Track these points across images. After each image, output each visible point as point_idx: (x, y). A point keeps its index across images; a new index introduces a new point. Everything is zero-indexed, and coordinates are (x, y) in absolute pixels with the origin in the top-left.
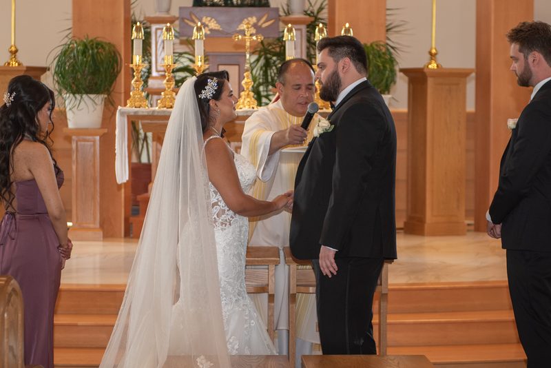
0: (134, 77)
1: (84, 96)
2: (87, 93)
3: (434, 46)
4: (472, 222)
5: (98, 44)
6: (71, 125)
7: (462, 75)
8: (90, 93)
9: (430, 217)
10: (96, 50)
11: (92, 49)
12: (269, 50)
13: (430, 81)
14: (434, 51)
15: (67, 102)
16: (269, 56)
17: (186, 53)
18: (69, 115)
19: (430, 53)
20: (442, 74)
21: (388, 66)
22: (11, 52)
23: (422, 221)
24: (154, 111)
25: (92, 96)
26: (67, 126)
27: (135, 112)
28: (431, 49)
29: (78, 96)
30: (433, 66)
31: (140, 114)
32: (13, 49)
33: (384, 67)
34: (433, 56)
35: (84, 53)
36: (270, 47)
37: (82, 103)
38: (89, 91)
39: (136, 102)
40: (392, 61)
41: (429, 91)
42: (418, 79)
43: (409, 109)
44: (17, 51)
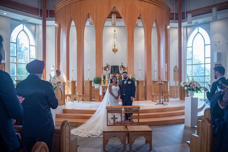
6: (95, 88)
7: (143, 81)
9: (140, 99)
15: (95, 85)
20: (141, 81)
24: (105, 86)
27: (102, 86)
30: (140, 80)
34: (140, 79)
35: (97, 79)
37: (97, 85)
38: (98, 83)
39: (102, 84)
40: (135, 79)
41: (139, 83)
42: (138, 82)
43: (137, 85)
44: (89, 79)
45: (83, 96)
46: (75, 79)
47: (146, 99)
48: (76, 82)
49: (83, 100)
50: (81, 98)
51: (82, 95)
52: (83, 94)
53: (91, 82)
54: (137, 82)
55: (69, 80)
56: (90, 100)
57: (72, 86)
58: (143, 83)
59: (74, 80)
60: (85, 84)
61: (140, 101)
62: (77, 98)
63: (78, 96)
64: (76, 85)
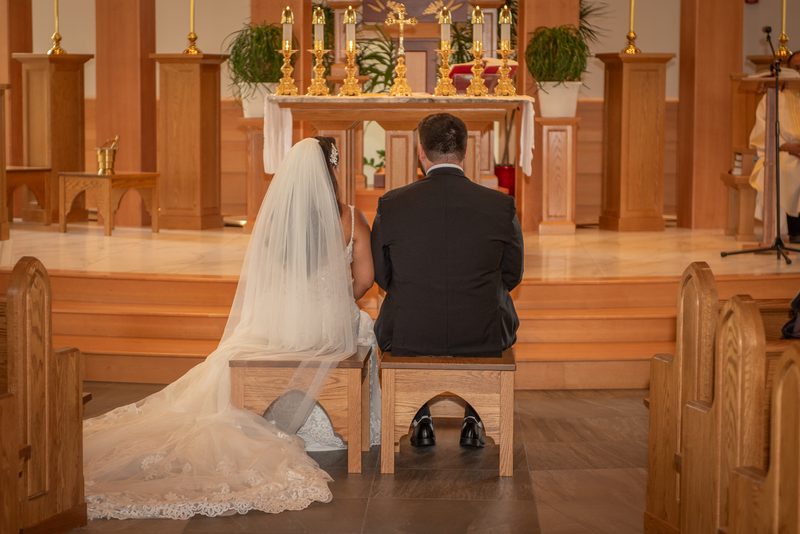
0: (283, 63)
1: (259, 84)
2: (262, 81)
3: (632, 29)
4: (674, 217)
5: (273, 30)
6: (247, 115)
7: (664, 60)
8: (266, 82)
10: (270, 37)
11: (267, 35)
12: (463, 36)
13: (626, 67)
14: (632, 35)
15: (242, 90)
16: (463, 42)
17: (376, 40)
18: (245, 104)
19: (629, 37)
21: (576, 51)
22: (190, 39)
23: (616, 215)
24: (302, 99)
25: (267, 84)
26: (242, 115)
27: (284, 100)
28: (630, 32)
29: (252, 85)
31: (289, 101)
32: (193, 36)
33: (573, 52)
35: (259, 39)
36: (463, 33)
37: (257, 91)
38: (263, 79)
41: (625, 78)
42: (614, 65)
43: (605, 97)
44: (196, 38)
45: (141, 180)
46: (82, 40)
47: (684, 222)
48: (90, 71)
49: (146, 222)
50: (134, 198)
51: (138, 172)
52: (144, 169)
53: (210, 66)
54: (608, 68)
55: (28, 48)
56: (204, 216)
57: (54, 102)
58: (660, 75)
59: (71, 48)
60: (165, 85)
62: (100, 199)
63: (107, 183)
64: (90, 91)
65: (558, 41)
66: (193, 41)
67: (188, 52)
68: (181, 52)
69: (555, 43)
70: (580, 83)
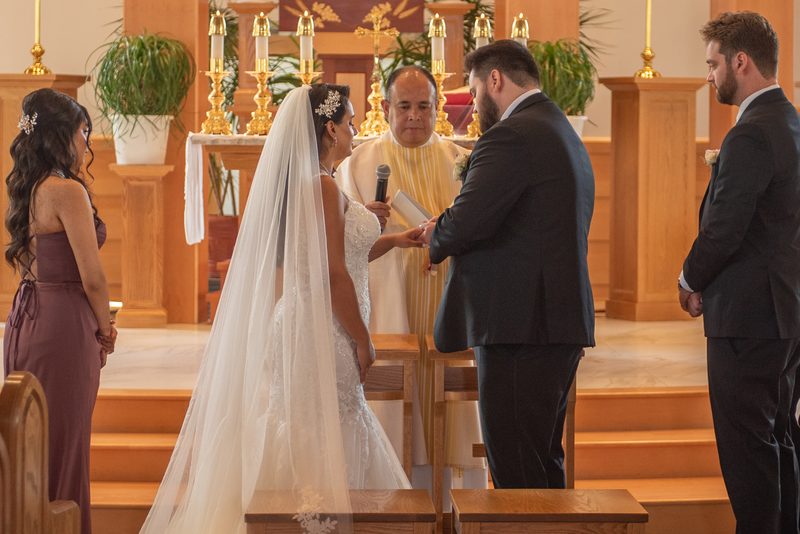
0: (211, 89)
1: (140, 117)
2: (144, 113)
3: (648, 45)
5: (160, 42)
6: (121, 160)
7: (692, 87)
8: (150, 115)
9: (644, 293)
10: (157, 52)
11: (152, 49)
12: (410, 51)
13: (643, 96)
14: (649, 52)
15: (115, 127)
16: (409, 60)
17: (287, 55)
18: (119, 146)
19: (644, 56)
20: (660, 86)
21: (581, 75)
22: (34, 53)
23: (632, 300)
25: (152, 118)
26: (115, 161)
27: (215, 141)
28: (645, 50)
29: (131, 118)
30: (647, 74)
31: (221, 143)
32: (37, 49)
33: (576, 75)
34: (647, 60)
35: (140, 55)
36: (411, 48)
37: (137, 127)
38: (148, 110)
39: (215, 126)
40: (587, 66)
41: (642, 111)
42: (625, 93)
43: (612, 137)
44: (42, 52)
54: (617, 97)
58: (688, 107)
61: (649, 318)
65: (557, 61)
66: (38, 55)
67: (31, 71)
68: (22, 72)
69: (552, 62)
70: (585, 118)
